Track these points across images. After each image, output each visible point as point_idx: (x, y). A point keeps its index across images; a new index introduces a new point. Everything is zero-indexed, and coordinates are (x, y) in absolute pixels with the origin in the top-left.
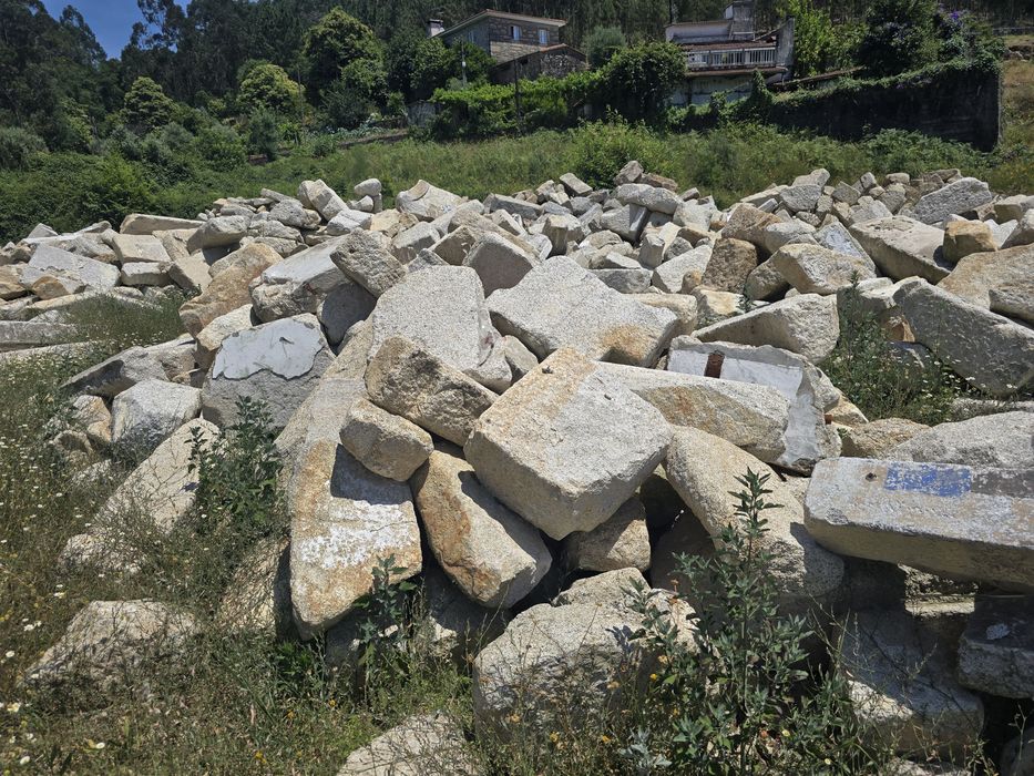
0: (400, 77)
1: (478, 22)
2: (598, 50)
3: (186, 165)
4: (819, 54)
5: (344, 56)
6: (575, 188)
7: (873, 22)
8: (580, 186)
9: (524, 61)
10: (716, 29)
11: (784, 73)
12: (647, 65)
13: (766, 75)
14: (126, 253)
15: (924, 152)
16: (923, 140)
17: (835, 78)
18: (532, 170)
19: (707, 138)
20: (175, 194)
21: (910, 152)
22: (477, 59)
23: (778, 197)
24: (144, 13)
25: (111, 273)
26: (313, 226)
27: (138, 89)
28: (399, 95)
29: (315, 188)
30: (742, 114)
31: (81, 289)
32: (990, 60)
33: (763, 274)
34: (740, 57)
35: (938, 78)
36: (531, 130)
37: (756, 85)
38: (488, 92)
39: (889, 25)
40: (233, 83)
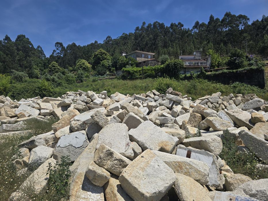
0: (115, 65)
1: (134, 53)
2: (162, 60)
3: (61, 83)
4: (217, 64)
5: (102, 59)
6: (156, 93)
7: (231, 57)
8: (157, 93)
9: (144, 62)
10: (191, 57)
11: (209, 67)
12: (174, 64)
13: (204, 68)
14: (42, 107)
15: (246, 88)
16: (245, 85)
17: (222, 69)
18: (145, 88)
19: (190, 82)
20: (57, 90)
21: (242, 88)
22: (133, 61)
24: (56, 48)
25: (38, 112)
26: (89, 102)
27: (52, 64)
28: (114, 68)
29: (90, 93)
30: (198, 77)
31: (29, 116)
32: (261, 67)
33: (203, 123)
34: (198, 63)
35: (248, 70)
36: (146, 78)
37: (202, 70)
38: (135, 69)
39: (234, 58)
40: (75, 64)
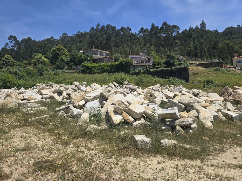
0: (73, 60)
1: (91, 51)
2: (116, 58)
4: (158, 63)
5: (60, 54)
7: (167, 58)
8: (116, 84)
9: (101, 59)
10: (139, 57)
11: (152, 65)
12: (126, 62)
13: (148, 66)
14: (43, 93)
15: (177, 81)
16: (177, 79)
17: (161, 67)
18: (104, 81)
19: (138, 76)
21: (175, 81)
22: (90, 58)
23: (152, 88)
24: (9, 41)
27: (6, 57)
28: (73, 63)
29: (77, 83)
30: (144, 73)
32: (187, 66)
33: (151, 98)
34: (143, 62)
35: (178, 69)
36: (103, 73)
37: (147, 67)
38: (93, 65)
39: (170, 59)
40: (30, 57)
